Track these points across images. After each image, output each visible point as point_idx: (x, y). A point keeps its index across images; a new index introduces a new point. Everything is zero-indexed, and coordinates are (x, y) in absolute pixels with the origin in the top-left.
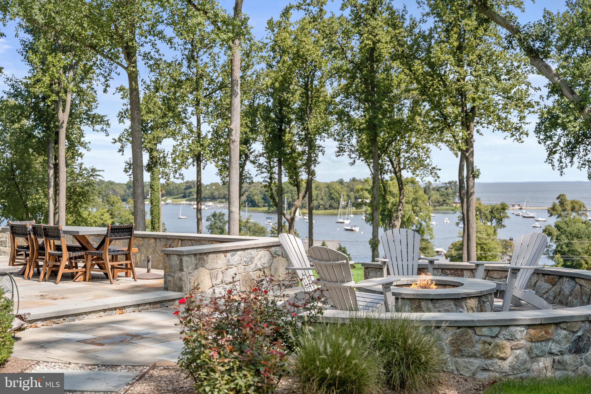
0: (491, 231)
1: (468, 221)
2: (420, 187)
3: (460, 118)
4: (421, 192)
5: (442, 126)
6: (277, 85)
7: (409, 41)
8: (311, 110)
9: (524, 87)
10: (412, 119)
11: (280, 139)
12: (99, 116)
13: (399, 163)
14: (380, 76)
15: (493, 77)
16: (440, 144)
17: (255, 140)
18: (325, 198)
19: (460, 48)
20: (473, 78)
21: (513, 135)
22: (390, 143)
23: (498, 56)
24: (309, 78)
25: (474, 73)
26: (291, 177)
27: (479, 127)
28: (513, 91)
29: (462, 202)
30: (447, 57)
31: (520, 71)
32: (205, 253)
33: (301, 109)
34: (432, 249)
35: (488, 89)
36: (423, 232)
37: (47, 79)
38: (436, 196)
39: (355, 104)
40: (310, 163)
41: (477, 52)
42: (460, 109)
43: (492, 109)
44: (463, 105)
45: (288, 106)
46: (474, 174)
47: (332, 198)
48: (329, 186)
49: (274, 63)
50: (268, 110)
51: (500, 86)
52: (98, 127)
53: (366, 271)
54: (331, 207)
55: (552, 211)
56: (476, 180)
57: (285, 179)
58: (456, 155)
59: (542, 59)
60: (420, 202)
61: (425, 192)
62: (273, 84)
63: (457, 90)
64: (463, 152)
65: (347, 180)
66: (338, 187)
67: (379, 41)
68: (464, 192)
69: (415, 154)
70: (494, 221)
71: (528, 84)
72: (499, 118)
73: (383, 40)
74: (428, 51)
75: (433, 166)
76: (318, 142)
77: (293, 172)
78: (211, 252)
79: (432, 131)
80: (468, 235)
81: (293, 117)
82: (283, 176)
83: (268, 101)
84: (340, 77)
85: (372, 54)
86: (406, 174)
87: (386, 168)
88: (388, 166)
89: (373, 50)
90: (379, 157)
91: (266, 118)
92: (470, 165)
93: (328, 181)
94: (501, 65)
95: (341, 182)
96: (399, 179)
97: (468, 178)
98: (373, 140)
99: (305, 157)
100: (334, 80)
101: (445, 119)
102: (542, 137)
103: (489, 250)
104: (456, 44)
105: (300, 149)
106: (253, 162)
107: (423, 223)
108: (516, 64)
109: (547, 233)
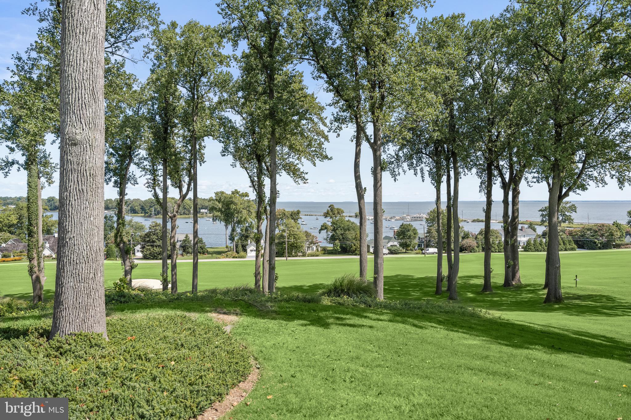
11: (165, 141)
45: (173, 111)
55: (327, 214)
109: (324, 227)
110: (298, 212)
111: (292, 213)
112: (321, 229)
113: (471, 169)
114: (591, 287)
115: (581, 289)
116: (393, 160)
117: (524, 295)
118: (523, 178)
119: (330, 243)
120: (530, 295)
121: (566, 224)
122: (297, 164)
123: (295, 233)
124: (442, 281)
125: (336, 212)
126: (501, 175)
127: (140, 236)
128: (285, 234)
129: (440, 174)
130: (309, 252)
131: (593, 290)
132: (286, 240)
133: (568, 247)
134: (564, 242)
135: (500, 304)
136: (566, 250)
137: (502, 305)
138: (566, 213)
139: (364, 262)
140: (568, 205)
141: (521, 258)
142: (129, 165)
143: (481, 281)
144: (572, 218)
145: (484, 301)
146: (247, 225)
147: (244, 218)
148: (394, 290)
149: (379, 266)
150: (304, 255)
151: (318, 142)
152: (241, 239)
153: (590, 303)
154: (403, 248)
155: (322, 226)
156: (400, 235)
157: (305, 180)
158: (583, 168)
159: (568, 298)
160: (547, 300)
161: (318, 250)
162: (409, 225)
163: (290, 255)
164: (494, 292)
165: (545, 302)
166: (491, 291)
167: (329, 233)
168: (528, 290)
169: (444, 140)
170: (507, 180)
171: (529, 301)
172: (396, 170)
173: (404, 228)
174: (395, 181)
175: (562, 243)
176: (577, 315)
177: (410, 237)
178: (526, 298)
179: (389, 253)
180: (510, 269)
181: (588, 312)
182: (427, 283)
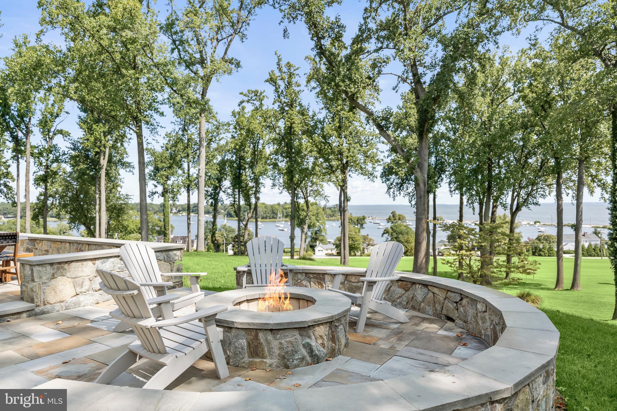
0: (357, 231)
1: (344, 225)
2: (320, 207)
3: (339, 167)
4: (321, 210)
5: (330, 172)
6: (237, 147)
7: (312, 124)
8: (257, 163)
9: (375, 150)
10: (313, 168)
11: (239, 178)
12: (128, 163)
13: (307, 193)
14: (296, 143)
15: (358, 145)
16: (329, 183)
17: (225, 179)
18: (270, 213)
19: (340, 127)
20: (347, 145)
21: (369, 178)
22: (301, 182)
23: (361, 133)
24: (255, 144)
25: (348, 142)
26: (246, 200)
27: (350, 173)
28: (369, 153)
29: (341, 215)
30: (334, 132)
31: (373, 142)
32: (66, 262)
33: (251, 162)
34: (326, 240)
35: (356, 151)
36: (321, 231)
37: (92, 139)
38: (329, 212)
39: (281, 158)
40: (257, 192)
41: (350, 130)
42: (340, 162)
43: (357, 162)
44: (341, 160)
45: (243, 160)
46: (347, 199)
47: (274, 213)
48: (272, 206)
49: (236, 135)
50: (232, 162)
51: (362, 150)
52: (128, 170)
53: (238, 275)
54: (273, 218)
55: (389, 220)
56: (349, 203)
57: (242, 202)
58: (338, 189)
59: (385, 131)
60: (320, 215)
61: (323, 210)
62: (235, 146)
63: (338, 151)
64: (342, 187)
65: (282, 203)
66: (277, 207)
67: (294, 123)
68: (342, 209)
69: (316, 188)
70: (359, 225)
71: (377, 149)
72: (361, 168)
73: (296, 122)
74: (322, 129)
75: (326, 195)
76: (261, 181)
77: (247, 198)
78: (74, 261)
79: (324, 174)
80: (344, 234)
81: (247, 166)
82: (241, 200)
83: (232, 157)
84: (274, 144)
85: (290, 131)
86: (311, 199)
87: (299, 196)
88: (301, 195)
89: (291, 128)
90: (295, 189)
91: (231, 166)
92: (345, 194)
93: (272, 204)
94: (363, 138)
95: (279, 204)
96: (307, 202)
97: (344, 201)
98: (291, 179)
99: (254, 189)
100: (270, 145)
101: (332, 168)
102: (384, 180)
103: (356, 241)
104: (338, 125)
105: (251, 184)
106: (224, 192)
107: (322, 227)
108: (371, 138)
110: (364, 218)
111: (358, 218)
112: (384, 233)
123: (353, 236)
125: (397, 218)
127: (232, 238)
142: (219, 192)
146: (317, 229)
147: (313, 223)
150: (362, 254)
152: (311, 241)
155: (385, 230)
167: (390, 236)
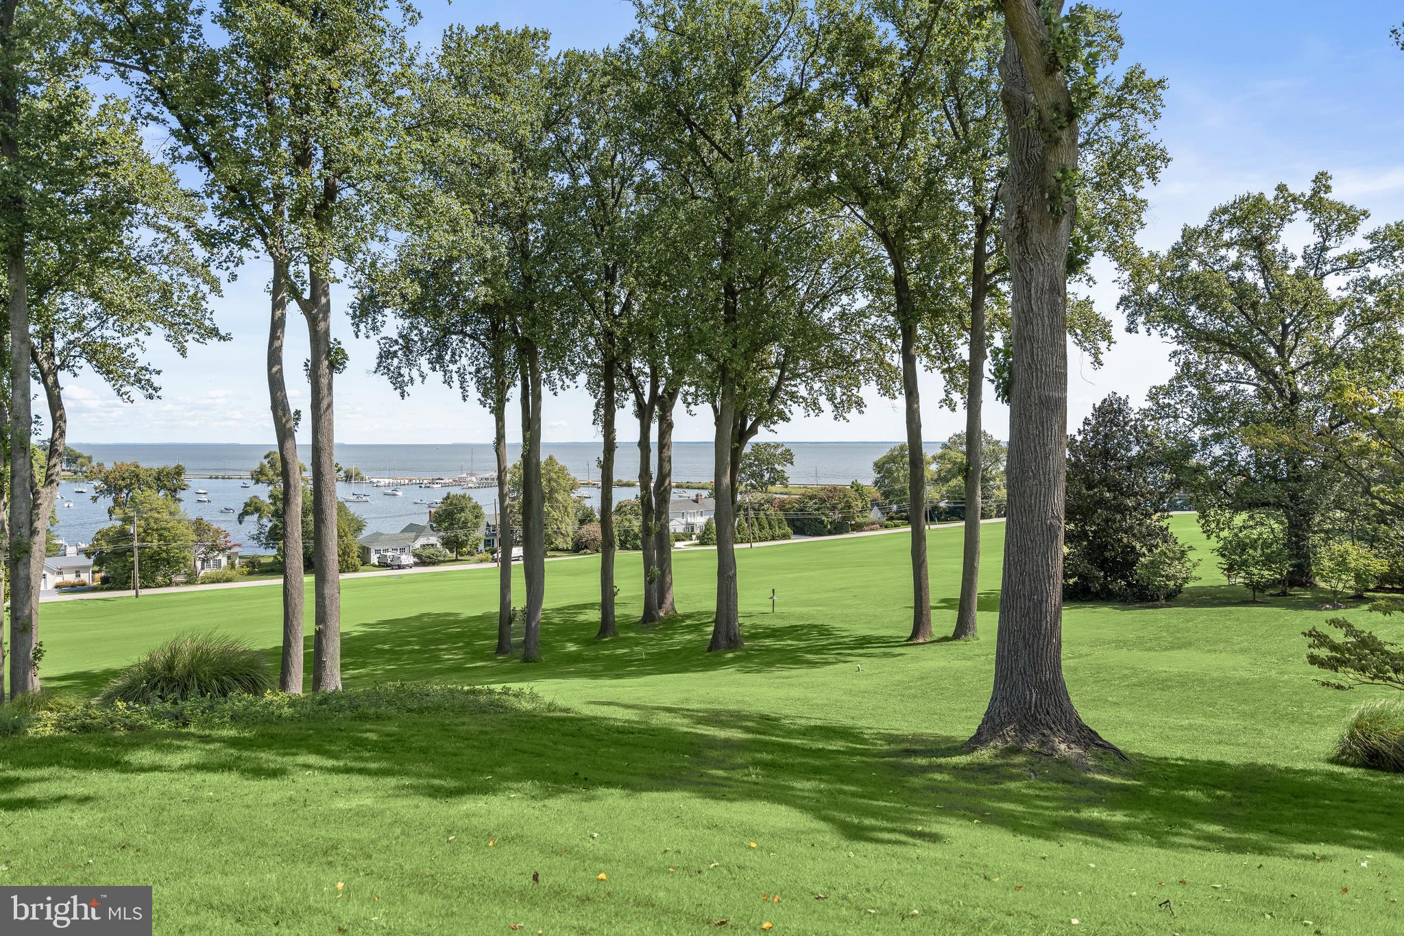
55: (258, 476)
70: (166, 493)
109: (251, 508)
110: (179, 472)
111: (159, 473)
112: (245, 513)
113: (574, 376)
114: (798, 610)
115: (782, 616)
116: (396, 348)
117: (678, 638)
118: (680, 396)
119: (267, 546)
120: (688, 637)
121: (778, 487)
122: (129, 346)
123: (163, 524)
124: (511, 620)
126: (636, 387)
128: (131, 529)
129: (503, 383)
130: (208, 571)
131: (801, 617)
132: (136, 543)
133: (778, 532)
134: (770, 524)
135: (627, 661)
136: (773, 539)
137: (629, 663)
138: (776, 466)
139: (295, 596)
140: (780, 451)
141: (678, 560)
143: (595, 616)
144: (786, 475)
145: (596, 659)
148: (403, 653)
149: (327, 602)
150: (191, 579)
151: (192, 291)
153: (789, 642)
154: (452, 552)
155: (246, 505)
156: (444, 521)
157: (153, 392)
158: (781, 378)
159: (753, 637)
160: (714, 645)
161: (233, 566)
162: (464, 497)
163: (148, 581)
164: (621, 635)
165: (710, 649)
166: (615, 634)
167: (265, 521)
168: (688, 626)
169: (502, 304)
170: (646, 398)
171: (684, 649)
172: (405, 371)
173: (451, 504)
174: (403, 396)
175: (767, 526)
176: (759, 671)
177: (464, 525)
178: (680, 643)
179: (416, 564)
180: (655, 586)
181: (779, 662)
182: (486, 629)
